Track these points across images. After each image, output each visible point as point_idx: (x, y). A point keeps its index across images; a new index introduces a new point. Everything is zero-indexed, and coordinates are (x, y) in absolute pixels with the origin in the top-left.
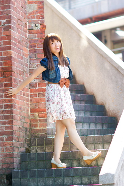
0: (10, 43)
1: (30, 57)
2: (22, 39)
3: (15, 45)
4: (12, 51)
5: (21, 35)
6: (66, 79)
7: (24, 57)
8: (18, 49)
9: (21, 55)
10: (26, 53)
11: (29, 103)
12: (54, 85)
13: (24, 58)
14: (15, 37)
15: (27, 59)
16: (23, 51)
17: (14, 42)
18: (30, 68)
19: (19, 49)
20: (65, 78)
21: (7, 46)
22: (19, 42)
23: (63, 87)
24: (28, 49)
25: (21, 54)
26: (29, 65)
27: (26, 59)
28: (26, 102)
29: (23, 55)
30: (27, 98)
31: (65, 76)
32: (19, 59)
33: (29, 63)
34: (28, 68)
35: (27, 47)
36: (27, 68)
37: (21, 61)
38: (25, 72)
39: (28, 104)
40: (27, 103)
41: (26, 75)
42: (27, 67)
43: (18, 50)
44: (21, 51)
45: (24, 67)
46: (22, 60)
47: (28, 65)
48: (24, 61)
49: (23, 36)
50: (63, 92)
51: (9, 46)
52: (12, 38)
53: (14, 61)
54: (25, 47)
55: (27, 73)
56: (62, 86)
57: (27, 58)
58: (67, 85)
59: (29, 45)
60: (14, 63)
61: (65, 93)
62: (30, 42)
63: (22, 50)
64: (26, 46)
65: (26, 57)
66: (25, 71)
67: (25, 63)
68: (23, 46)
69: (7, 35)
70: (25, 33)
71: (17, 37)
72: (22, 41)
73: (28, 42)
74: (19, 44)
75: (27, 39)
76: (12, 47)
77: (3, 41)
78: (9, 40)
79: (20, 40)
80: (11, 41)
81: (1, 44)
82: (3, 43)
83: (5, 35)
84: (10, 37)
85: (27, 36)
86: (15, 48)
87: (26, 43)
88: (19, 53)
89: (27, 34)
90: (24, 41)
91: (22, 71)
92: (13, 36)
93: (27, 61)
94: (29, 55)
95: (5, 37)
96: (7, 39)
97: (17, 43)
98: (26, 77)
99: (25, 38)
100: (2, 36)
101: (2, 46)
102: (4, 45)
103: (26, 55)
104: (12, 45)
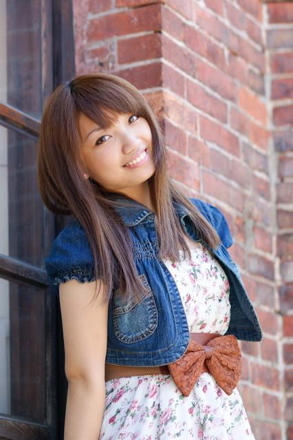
0: (154, 47)
1: (280, 147)
2: (234, 43)
3: (189, 64)
4: (169, 95)
5: (227, 22)
6: (216, 335)
7: (243, 139)
8: (208, 90)
9: (228, 127)
10: (258, 123)
11: (281, 395)
12: (133, 380)
13: (247, 146)
14: (190, 23)
15: (265, 157)
16: (241, 110)
17: (181, 44)
18: (279, 201)
19: (216, 95)
20: (206, 330)
21: (141, 63)
22: (213, 55)
23: (198, 390)
24: (270, 105)
25: (225, 121)
26: (277, 186)
27: (258, 153)
28: (261, 389)
29: (242, 129)
30: (268, 364)
31: (202, 316)
32: (211, 145)
33: (274, 179)
34: (271, 205)
35: (262, 92)
36: (261, 200)
37: (226, 158)
38: (250, 224)
39: (272, 401)
40: (265, 395)
41: (258, 237)
42: (265, 194)
43: (207, 95)
44: (229, 104)
45: (244, 197)
46: (231, 157)
47: (267, 185)
48: (247, 161)
49: (236, 30)
50: (191, 423)
51: (148, 62)
52: (165, 22)
53: (182, 150)
54: (253, 88)
55: (263, 231)
56: (191, 386)
57: (261, 146)
58: (224, 374)
59: (273, 82)
60: (182, 161)
61: (202, 426)
62: (278, 66)
63: (232, 99)
64: (258, 86)
65: (256, 140)
66: (250, 216)
67: (254, 177)
68: (237, 82)
69: (137, 3)
70: (249, 16)
71: (198, 23)
72: (234, 54)
73: (268, 69)
74: (211, 65)
75: (258, 48)
76: (171, 69)
77: (115, 39)
78: (152, 32)
79: (216, 42)
80: (159, 35)
81: (108, 57)
82: (115, 53)
83: (129, 6)
84: (157, 13)
85: (264, 35)
86: (188, 80)
87: (257, 71)
88: (212, 115)
89: (257, 23)
90: (243, 56)
91: (234, 216)
92: (174, 12)
93: (261, 167)
94: (273, 133)
95: (129, 19)
96: (140, 27)
97: (199, 57)
98: (260, 253)
99: (252, 43)
100: (114, 11)
101: (113, 68)
102: (121, 62)
103: (258, 135)
104: (166, 59)
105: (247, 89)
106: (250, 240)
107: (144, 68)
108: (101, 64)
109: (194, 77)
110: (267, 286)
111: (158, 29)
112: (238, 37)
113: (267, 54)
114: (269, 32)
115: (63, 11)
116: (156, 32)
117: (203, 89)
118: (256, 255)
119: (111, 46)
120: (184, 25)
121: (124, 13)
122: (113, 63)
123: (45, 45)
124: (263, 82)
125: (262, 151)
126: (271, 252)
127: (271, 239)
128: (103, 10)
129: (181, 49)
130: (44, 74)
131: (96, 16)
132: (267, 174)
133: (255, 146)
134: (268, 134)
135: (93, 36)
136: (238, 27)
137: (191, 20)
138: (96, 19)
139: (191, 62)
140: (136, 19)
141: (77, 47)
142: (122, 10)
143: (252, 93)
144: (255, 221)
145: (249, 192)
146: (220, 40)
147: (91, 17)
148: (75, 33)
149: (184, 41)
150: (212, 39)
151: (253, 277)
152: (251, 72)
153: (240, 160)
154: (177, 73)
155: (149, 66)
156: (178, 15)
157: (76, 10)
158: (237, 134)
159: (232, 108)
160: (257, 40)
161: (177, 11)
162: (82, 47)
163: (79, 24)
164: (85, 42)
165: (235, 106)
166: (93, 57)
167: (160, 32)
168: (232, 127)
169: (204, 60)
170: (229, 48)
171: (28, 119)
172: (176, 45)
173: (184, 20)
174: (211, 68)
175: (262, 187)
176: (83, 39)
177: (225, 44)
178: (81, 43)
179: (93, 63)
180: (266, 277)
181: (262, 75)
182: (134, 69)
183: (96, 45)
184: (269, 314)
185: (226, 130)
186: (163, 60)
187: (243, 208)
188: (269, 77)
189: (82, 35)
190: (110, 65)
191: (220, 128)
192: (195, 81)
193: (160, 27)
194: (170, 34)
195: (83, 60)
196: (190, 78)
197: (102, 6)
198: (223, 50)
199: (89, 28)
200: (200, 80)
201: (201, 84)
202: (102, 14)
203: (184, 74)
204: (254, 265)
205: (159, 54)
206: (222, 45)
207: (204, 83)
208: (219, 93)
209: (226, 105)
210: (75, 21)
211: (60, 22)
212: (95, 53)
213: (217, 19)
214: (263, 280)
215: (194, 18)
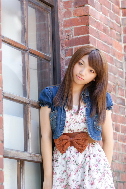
0: (86, 30)
2: (111, 25)
3: (98, 35)
5: (109, 18)
7: (115, 58)
8: (104, 43)
10: (119, 52)
13: (116, 60)
14: (97, 20)
15: (122, 63)
16: (114, 48)
17: (95, 28)
19: (106, 44)
22: (105, 30)
24: (123, 45)
25: (109, 53)
27: (119, 62)
28: (121, 143)
29: (114, 55)
33: (125, 71)
34: (124, 80)
35: (120, 41)
36: (121, 78)
38: (117, 87)
40: (122, 145)
41: (120, 91)
42: (122, 76)
43: (103, 44)
44: (110, 46)
45: (115, 78)
47: (122, 73)
49: (112, 20)
51: (85, 35)
52: (90, 22)
54: (117, 40)
55: (121, 89)
57: (120, 60)
59: (124, 37)
63: (111, 45)
64: (119, 39)
65: (119, 58)
66: (117, 84)
67: (118, 70)
68: (112, 38)
69: (81, 15)
70: (116, 14)
71: (100, 20)
72: (111, 29)
73: (122, 32)
74: (104, 34)
75: (119, 25)
76: (92, 37)
77: (73, 27)
78: (86, 25)
79: (106, 26)
80: (88, 26)
81: (71, 33)
82: (73, 32)
83: (77, 16)
84: (87, 19)
85: (121, 20)
86: (97, 40)
87: (119, 33)
88: (105, 51)
89: (119, 17)
90: (114, 29)
91: (112, 85)
92: (93, 17)
93: (120, 67)
94: (124, 54)
95: (78, 20)
96: (82, 24)
97: (101, 32)
98: (120, 96)
99: (117, 24)
100: (72, 17)
101: (72, 37)
102: (75, 35)
103: (119, 56)
104: (91, 34)
105: (116, 40)
106: (117, 92)
107: (83, 37)
108: (68, 36)
109: (99, 39)
110: (123, 107)
111: (88, 24)
112: (113, 22)
113: (122, 27)
114: (122, 19)
115: (55, 17)
116: (87, 25)
117: (102, 43)
118: (119, 97)
119: (72, 29)
120: (96, 21)
121: (76, 18)
122: (73, 35)
123: (50, 29)
124: (121, 37)
125: (121, 61)
126: (124, 96)
127: (124, 91)
128: (69, 17)
129: (95, 30)
130: (50, 39)
131: (66, 19)
132: (122, 69)
133: (118, 60)
134: (123, 55)
135: (65, 26)
136: (112, 19)
137: (98, 20)
138: (66, 20)
139: (98, 34)
140: (80, 21)
141: (60, 29)
142: (75, 17)
143: (118, 41)
144: (119, 86)
145: (116, 76)
146: (107, 25)
147: (64, 19)
148: (59, 25)
149: (96, 27)
150: (104, 24)
151: (118, 105)
152: (117, 34)
153: (114, 66)
154: (94, 38)
155: (85, 37)
156: (94, 18)
157: (59, 17)
158: (113, 57)
159: (111, 48)
160: (119, 23)
161: (94, 17)
162: (62, 29)
163: (60, 22)
164: (63, 28)
165: (112, 47)
166: (65, 33)
167: (89, 25)
168: (111, 54)
169: (102, 32)
170: (110, 27)
171: (45, 55)
172: (93, 29)
173: (96, 20)
174: (105, 35)
175: (121, 74)
176: (62, 27)
177: (109, 26)
178: (61, 28)
179: (66, 35)
180: (122, 105)
181: (120, 35)
182: (80, 37)
183: (67, 29)
184: (123, 117)
185: (109, 56)
186: (89, 35)
187: (115, 82)
188: (123, 35)
189: (62, 25)
190: (72, 36)
191: (107, 55)
192: (100, 40)
193: (89, 23)
194: (92, 25)
195: (62, 34)
196: (98, 39)
197: (68, 16)
198: (108, 28)
199: (64, 23)
200: (101, 40)
201: (101, 41)
202: (69, 18)
203: (96, 38)
204: (119, 101)
205: (88, 33)
206: (107, 26)
207: (102, 41)
208: (107, 43)
209: (109, 47)
210: (59, 20)
211: (54, 21)
212: (66, 32)
213: (106, 17)
214: (121, 106)
215: (99, 18)
